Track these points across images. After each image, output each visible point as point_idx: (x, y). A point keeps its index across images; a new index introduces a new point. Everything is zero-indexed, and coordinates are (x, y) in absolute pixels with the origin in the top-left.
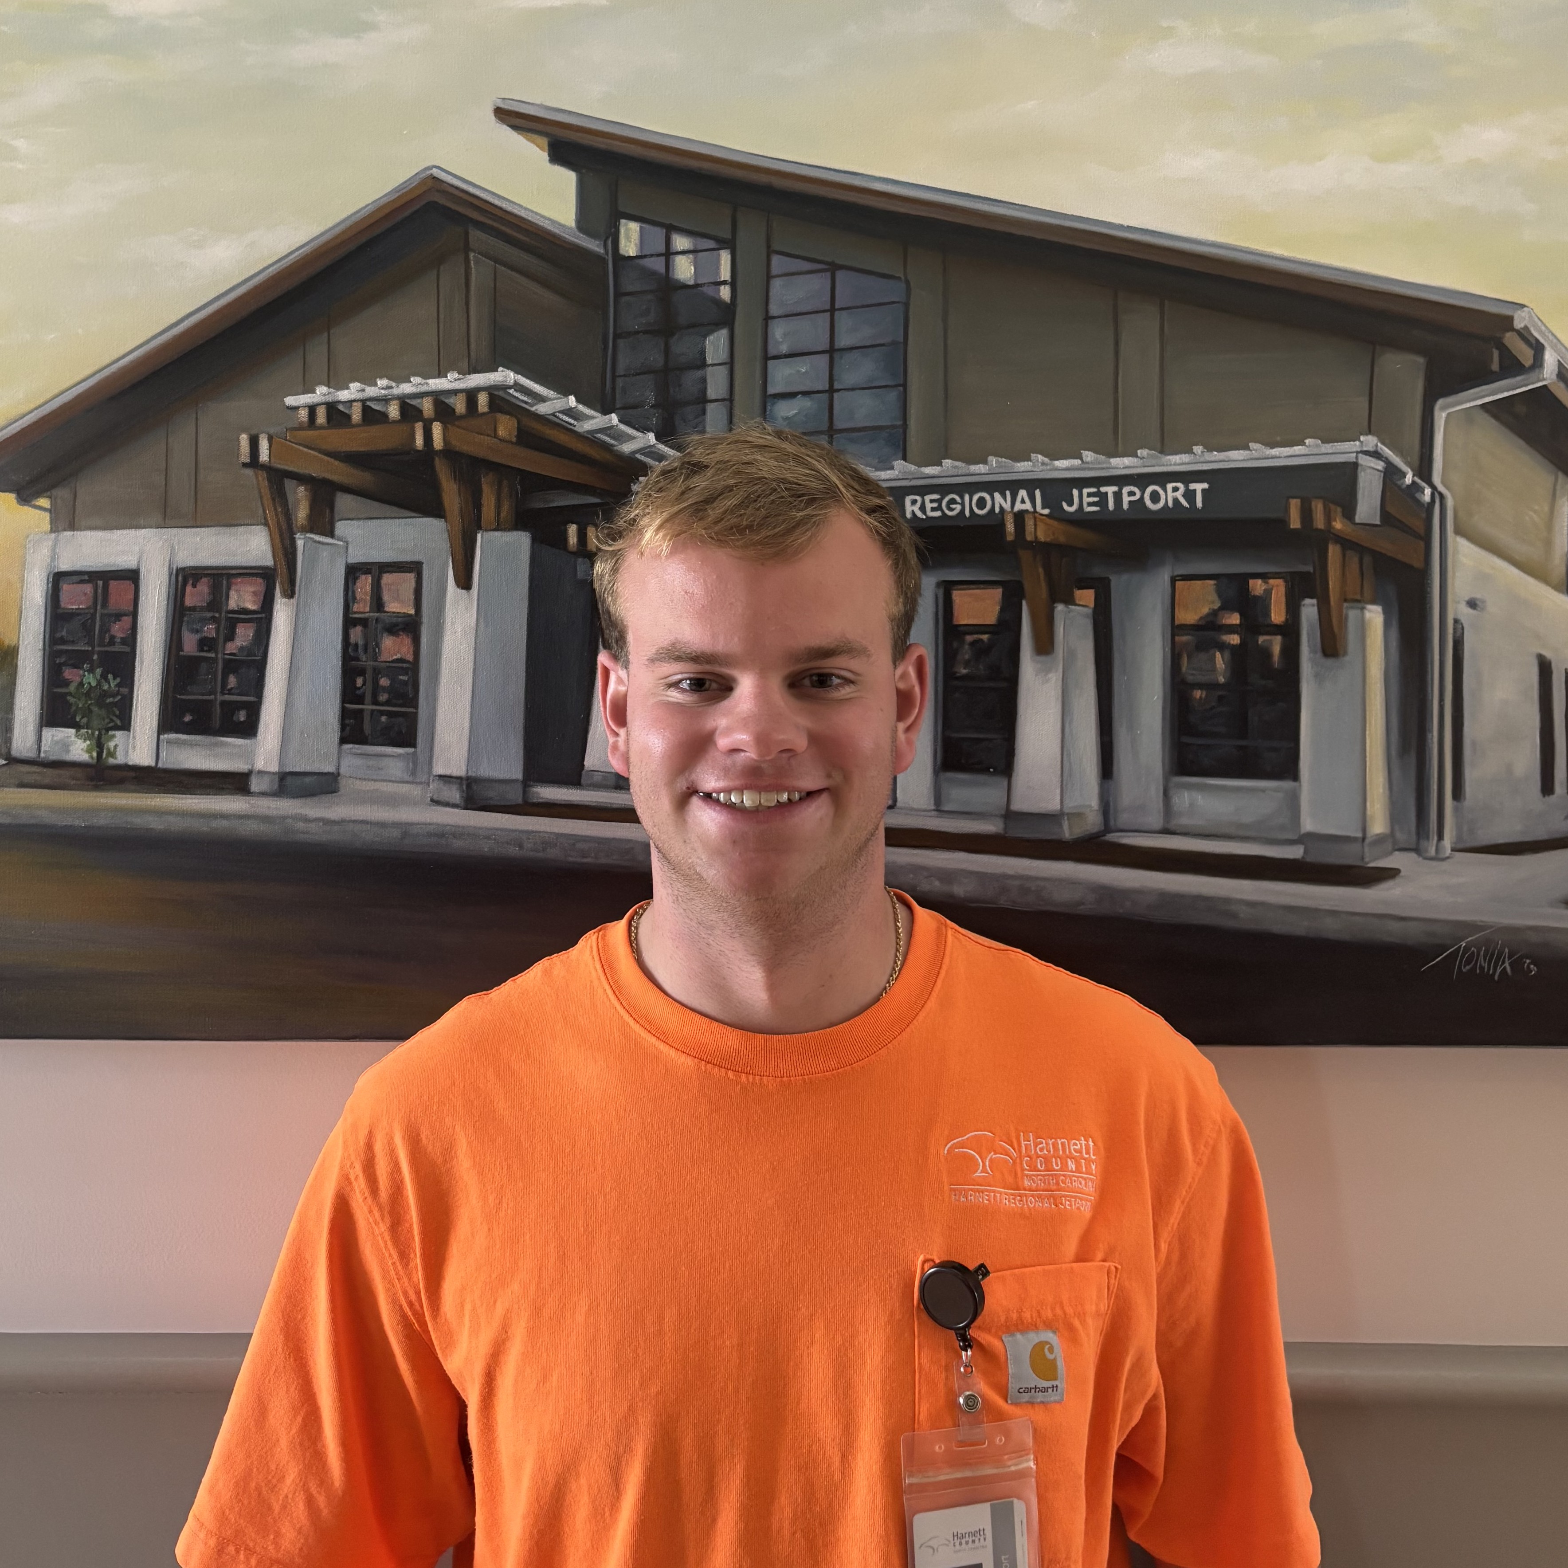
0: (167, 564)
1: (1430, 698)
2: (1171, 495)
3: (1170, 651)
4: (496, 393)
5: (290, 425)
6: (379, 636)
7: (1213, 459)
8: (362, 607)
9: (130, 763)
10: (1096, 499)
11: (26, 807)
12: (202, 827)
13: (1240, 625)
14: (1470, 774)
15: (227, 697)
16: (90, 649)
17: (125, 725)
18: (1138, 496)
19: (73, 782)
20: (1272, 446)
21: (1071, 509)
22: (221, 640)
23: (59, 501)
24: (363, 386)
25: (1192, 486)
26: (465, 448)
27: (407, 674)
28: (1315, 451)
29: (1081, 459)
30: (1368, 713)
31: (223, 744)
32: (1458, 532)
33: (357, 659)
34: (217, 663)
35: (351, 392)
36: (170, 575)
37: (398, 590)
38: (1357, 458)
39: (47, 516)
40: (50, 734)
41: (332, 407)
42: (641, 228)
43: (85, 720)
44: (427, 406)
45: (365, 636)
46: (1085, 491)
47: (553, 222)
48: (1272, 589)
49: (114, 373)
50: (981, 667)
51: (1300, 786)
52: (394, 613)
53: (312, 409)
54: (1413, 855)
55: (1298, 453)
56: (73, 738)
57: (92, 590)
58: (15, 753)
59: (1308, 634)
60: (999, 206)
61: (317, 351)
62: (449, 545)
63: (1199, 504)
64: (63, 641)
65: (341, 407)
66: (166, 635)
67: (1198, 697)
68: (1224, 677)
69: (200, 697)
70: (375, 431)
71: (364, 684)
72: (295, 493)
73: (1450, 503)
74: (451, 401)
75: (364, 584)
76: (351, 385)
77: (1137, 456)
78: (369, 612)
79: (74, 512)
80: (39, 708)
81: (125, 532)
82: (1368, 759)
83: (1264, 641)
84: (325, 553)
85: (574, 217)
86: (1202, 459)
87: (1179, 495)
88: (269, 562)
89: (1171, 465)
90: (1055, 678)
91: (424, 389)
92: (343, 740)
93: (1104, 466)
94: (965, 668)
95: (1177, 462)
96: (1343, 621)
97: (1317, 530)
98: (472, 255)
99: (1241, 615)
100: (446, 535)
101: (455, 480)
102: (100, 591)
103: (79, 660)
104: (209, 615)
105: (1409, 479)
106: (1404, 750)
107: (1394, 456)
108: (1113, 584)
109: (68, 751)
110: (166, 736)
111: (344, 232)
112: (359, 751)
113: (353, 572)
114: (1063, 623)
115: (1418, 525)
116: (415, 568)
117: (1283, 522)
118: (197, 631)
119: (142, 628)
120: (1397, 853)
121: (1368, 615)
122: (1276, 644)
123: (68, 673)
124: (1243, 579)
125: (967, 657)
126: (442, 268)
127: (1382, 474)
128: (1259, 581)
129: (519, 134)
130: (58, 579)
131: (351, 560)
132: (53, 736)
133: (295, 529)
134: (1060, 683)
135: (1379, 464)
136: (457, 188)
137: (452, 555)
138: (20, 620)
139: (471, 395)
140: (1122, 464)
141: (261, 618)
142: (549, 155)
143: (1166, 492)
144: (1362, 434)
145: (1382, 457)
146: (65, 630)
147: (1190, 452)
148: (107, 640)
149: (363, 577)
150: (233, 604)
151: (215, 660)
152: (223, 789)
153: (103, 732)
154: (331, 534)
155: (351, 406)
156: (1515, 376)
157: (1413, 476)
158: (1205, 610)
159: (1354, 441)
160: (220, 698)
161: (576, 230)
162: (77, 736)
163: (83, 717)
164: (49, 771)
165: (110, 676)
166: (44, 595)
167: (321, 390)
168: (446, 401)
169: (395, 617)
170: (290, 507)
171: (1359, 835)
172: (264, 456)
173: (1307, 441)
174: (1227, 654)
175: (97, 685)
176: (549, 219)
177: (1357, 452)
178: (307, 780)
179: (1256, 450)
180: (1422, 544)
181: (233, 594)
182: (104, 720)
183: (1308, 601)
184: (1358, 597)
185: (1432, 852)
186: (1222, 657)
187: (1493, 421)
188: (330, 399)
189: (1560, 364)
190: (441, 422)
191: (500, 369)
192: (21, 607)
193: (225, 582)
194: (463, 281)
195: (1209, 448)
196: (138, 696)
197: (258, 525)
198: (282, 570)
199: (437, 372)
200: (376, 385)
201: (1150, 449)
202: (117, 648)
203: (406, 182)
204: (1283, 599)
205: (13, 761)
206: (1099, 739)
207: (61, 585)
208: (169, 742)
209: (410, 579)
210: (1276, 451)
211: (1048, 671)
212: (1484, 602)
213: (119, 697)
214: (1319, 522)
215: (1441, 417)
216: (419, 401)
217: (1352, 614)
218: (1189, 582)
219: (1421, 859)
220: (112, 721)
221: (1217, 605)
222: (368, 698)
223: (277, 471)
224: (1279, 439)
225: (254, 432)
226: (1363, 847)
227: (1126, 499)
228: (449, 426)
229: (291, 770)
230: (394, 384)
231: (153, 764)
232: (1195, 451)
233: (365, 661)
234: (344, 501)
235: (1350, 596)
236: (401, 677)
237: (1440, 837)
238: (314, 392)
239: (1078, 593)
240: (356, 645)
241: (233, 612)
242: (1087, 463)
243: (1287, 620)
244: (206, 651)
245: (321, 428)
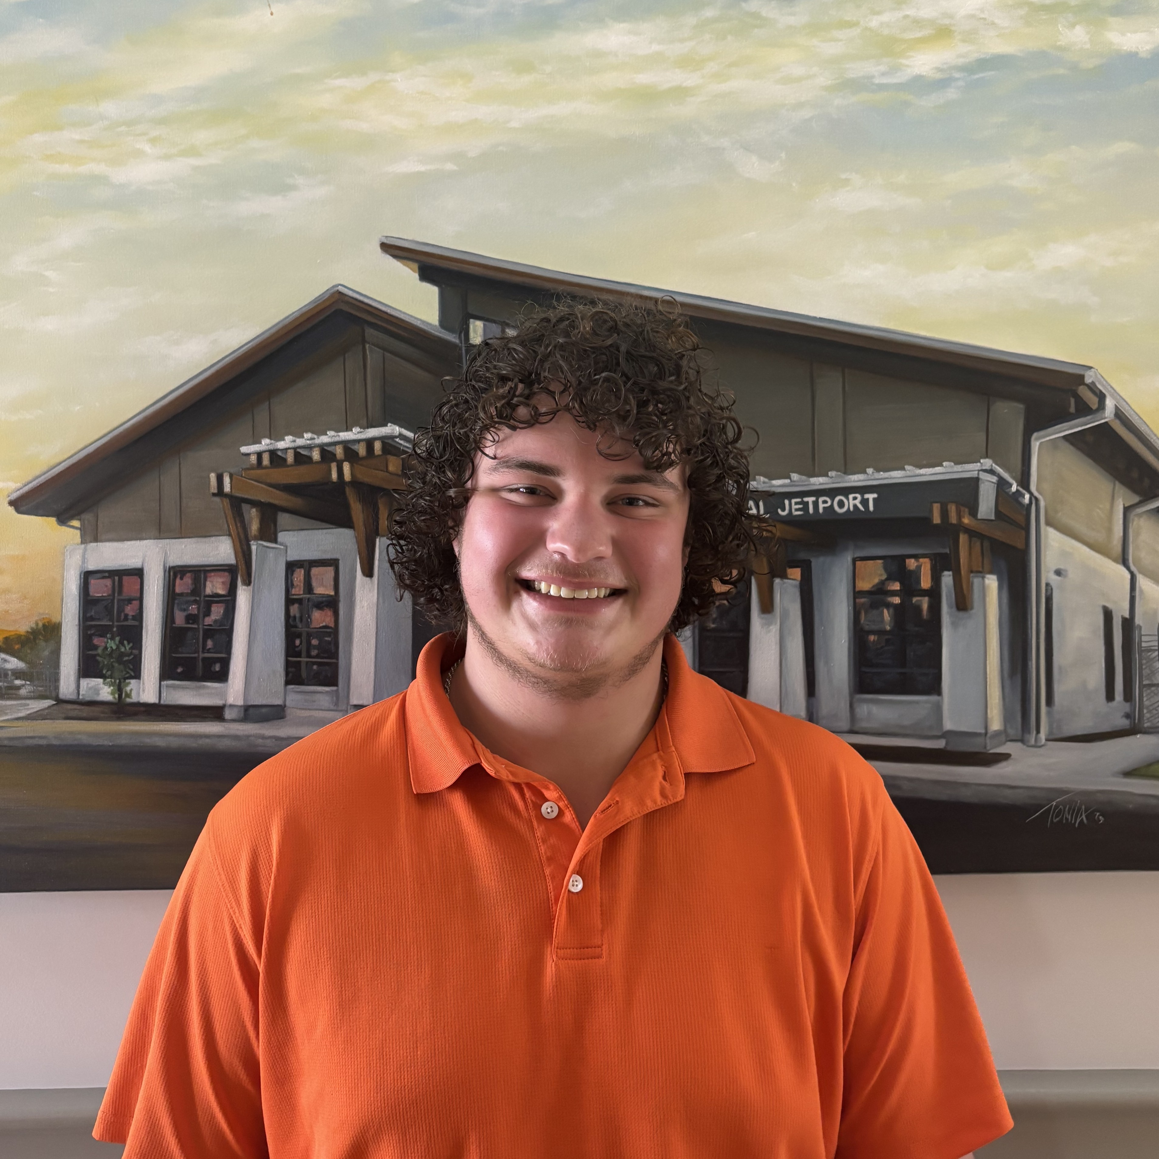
0: (162, 564)
1: (1030, 637)
2: (852, 502)
3: (852, 609)
4: (386, 441)
5: (244, 467)
6: (310, 611)
7: (880, 477)
8: (298, 591)
9: (142, 701)
10: (801, 506)
11: (71, 733)
12: (192, 744)
13: (900, 590)
14: (1058, 689)
15: (207, 655)
16: (111, 623)
17: (137, 675)
18: (829, 504)
19: (102, 715)
20: (921, 467)
21: (784, 514)
22: (201, 616)
23: (86, 522)
24: (294, 438)
25: (866, 496)
26: (367, 480)
27: (330, 636)
28: (949, 470)
29: (790, 479)
30: (988, 649)
31: (205, 687)
32: (1048, 523)
33: (296, 627)
34: (199, 632)
35: (287, 442)
36: (165, 571)
37: (322, 579)
38: (978, 474)
39: (78, 533)
40: (85, 683)
41: (273, 453)
42: (484, 325)
43: (109, 673)
44: (339, 451)
45: (301, 611)
46: (794, 501)
47: (423, 322)
48: (921, 566)
49: (121, 433)
50: (724, 623)
51: (942, 699)
52: (320, 594)
53: (259, 455)
54: (1019, 744)
55: (939, 472)
56: (102, 686)
57: (111, 583)
58: (61, 696)
59: (947, 596)
60: (731, 305)
61: (262, 414)
62: (356, 547)
63: (871, 508)
64: (92, 619)
65: (279, 453)
66: (163, 613)
67: (872, 640)
68: (890, 626)
69: (188, 655)
70: (303, 469)
71: (301, 643)
72: (250, 513)
73: (1042, 504)
74: (355, 447)
75: (299, 575)
76: (286, 438)
77: (828, 476)
78: (304, 594)
79: (97, 530)
80: (77, 665)
81: (133, 542)
82: (988, 680)
83: (917, 601)
84: (271, 554)
85: (438, 318)
86: (872, 478)
87: (857, 502)
88: (232, 561)
89: (851, 482)
90: (775, 629)
91: (337, 439)
92: (287, 683)
93: (806, 483)
94: (713, 623)
95: (856, 480)
96: (970, 586)
97: (952, 524)
98: (367, 346)
99: (900, 583)
100: (355, 540)
101: (360, 501)
102: (116, 583)
103: (103, 631)
104: (193, 598)
105: (1014, 488)
106: (1012, 673)
107: (1004, 473)
108: (813, 564)
109: (98, 694)
110: (165, 682)
111: (277, 332)
112: (299, 690)
113: (291, 567)
114: (779, 591)
115: (1020, 519)
116: (334, 563)
117: (927, 520)
118: (184, 610)
119: (147, 608)
120: (1009, 743)
121: (987, 581)
122: (925, 603)
123: (96, 641)
124: (901, 559)
125: (714, 616)
126: (346, 355)
127: (996, 485)
128: (913, 560)
129: (398, 261)
130: (87, 576)
131: (290, 559)
132: (88, 684)
133: (250, 538)
134: (778, 632)
135: (993, 479)
136: (356, 299)
137: (359, 554)
138: (62, 605)
139: (369, 443)
140: (818, 482)
141: (228, 600)
142: (420, 275)
143: (848, 499)
144: (982, 458)
145: (996, 473)
146: (93, 611)
147: (865, 472)
148: (123, 617)
149: (298, 570)
150: (208, 591)
151: (197, 630)
152: (206, 717)
153: (122, 680)
154: (275, 541)
155: (286, 452)
156: (1086, 416)
157: (1017, 486)
158: (876, 581)
159: (976, 462)
160: (202, 655)
161: (439, 327)
162: (104, 684)
163: (108, 671)
164: (86, 709)
165: (125, 642)
166: (78, 586)
167: (266, 441)
168: (353, 447)
169: (321, 597)
170: (246, 523)
171: (983, 731)
172: (227, 488)
173: (944, 464)
174: (891, 610)
175: (116, 648)
176: (421, 320)
177: (979, 471)
178: (264, 710)
179: (909, 470)
180: (1023, 533)
181: (208, 584)
182: (122, 672)
183: (946, 573)
184: (981, 569)
185: (1032, 742)
186: (888, 613)
187: (1072, 448)
188: (271, 447)
189: (1117, 408)
190: (349, 462)
191: (389, 424)
192: (63, 596)
193: (202, 576)
194: (362, 363)
195: (878, 470)
196: (145, 656)
197: (224, 535)
198: (242, 567)
199: (345, 427)
200: (303, 437)
201: (837, 471)
202: (130, 623)
203: (320, 296)
204: (929, 572)
205: (60, 701)
206: (805, 670)
207: (89, 581)
208: (167, 686)
209: (330, 571)
210: (923, 471)
211: (769, 624)
212: (1066, 571)
213: (132, 657)
214: (953, 520)
215: (1035, 446)
216: (333, 447)
217: (976, 581)
218: (864, 562)
219: (1025, 747)
220: (128, 673)
221: (884, 577)
222: (304, 653)
223: (237, 498)
224: (925, 462)
225: (220, 471)
226: (985, 740)
227: (821, 506)
228: (355, 465)
229: (252, 704)
230: (316, 436)
231: (157, 701)
232: (868, 472)
233: (301, 628)
234: (283, 518)
235: (974, 569)
236: (326, 639)
237: (1038, 731)
238: (260, 443)
239: (790, 571)
240: (295, 617)
241: (209, 596)
242: (794, 481)
243: (932, 586)
244: (192, 624)
245: (266, 468)
